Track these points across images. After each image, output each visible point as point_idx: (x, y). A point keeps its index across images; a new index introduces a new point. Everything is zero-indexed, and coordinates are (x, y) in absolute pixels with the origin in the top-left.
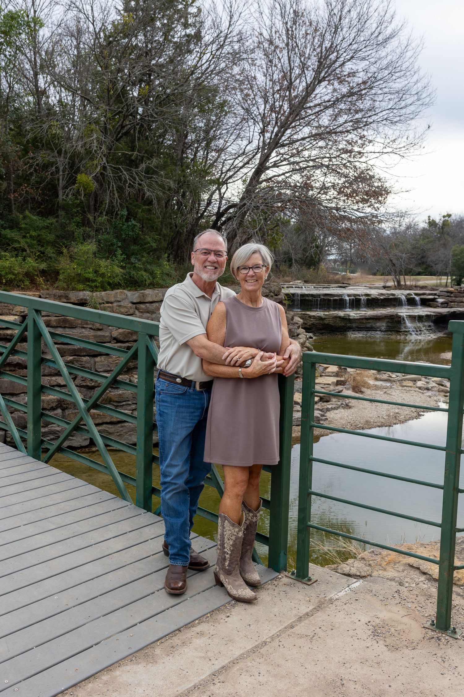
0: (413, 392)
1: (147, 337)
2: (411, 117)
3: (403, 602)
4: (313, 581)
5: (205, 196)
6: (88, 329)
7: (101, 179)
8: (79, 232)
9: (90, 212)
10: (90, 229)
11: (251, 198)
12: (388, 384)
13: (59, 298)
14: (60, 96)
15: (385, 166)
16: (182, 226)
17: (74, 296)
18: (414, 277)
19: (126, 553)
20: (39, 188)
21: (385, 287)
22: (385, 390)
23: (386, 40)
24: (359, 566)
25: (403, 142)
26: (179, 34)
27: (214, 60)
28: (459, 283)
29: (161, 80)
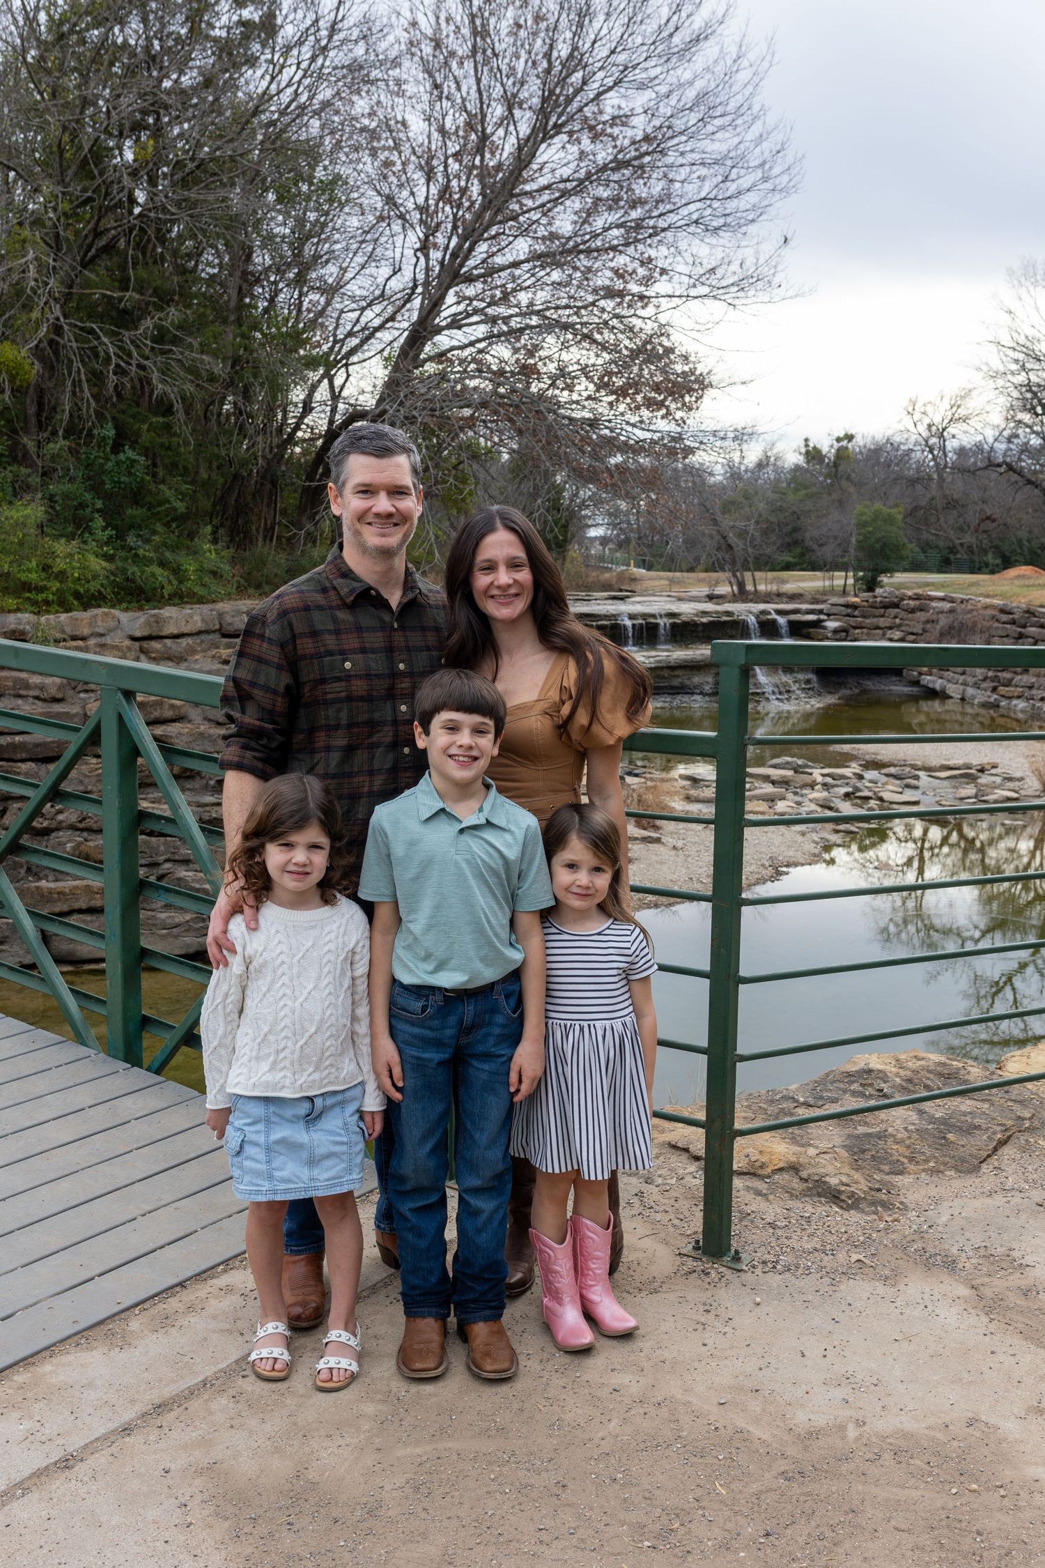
1: (120, 695)
2: (750, 218)
5: (298, 395)
6: (31, 700)
7: (49, 354)
8: (3, 477)
9: (26, 431)
10: (28, 471)
11: (399, 397)
15: (694, 326)
16: (244, 463)
18: (775, 574)
21: (711, 598)
23: (692, 45)
25: (731, 274)
26: (224, 19)
27: (307, 81)
28: (871, 585)
29: (186, 126)
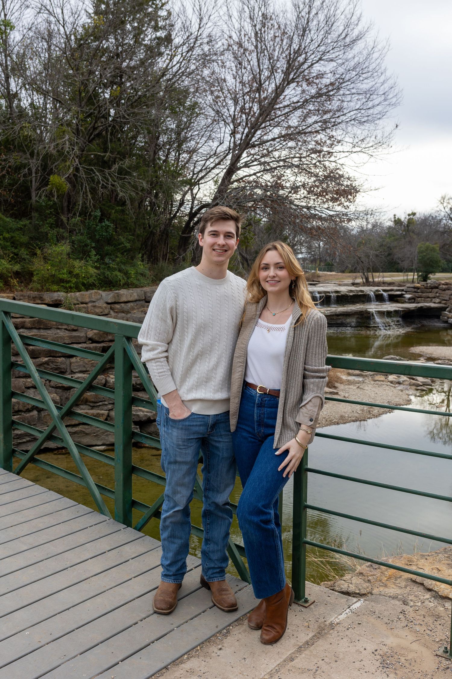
0: (385, 386)
1: (124, 339)
2: (378, 117)
3: (410, 625)
4: (310, 602)
5: (178, 197)
6: (63, 330)
7: (74, 180)
8: (52, 233)
9: (63, 213)
10: (63, 230)
11: (224, 197)
12: (361, 379)
13: (33, 299)
14: (32, 99)
15: (354, 164)
16: (155, 226)
17: (48, 297)
18: (382, 274)
19: (105, 576)
20: (11, 190)
21: (353, 284)
22: (358, 385)
23: (354, 41)
24: (358, 582)
25: (371, 141)
26: (149, 37)
27: (184, 62)
28: (425, 279)
29: (133, 82)
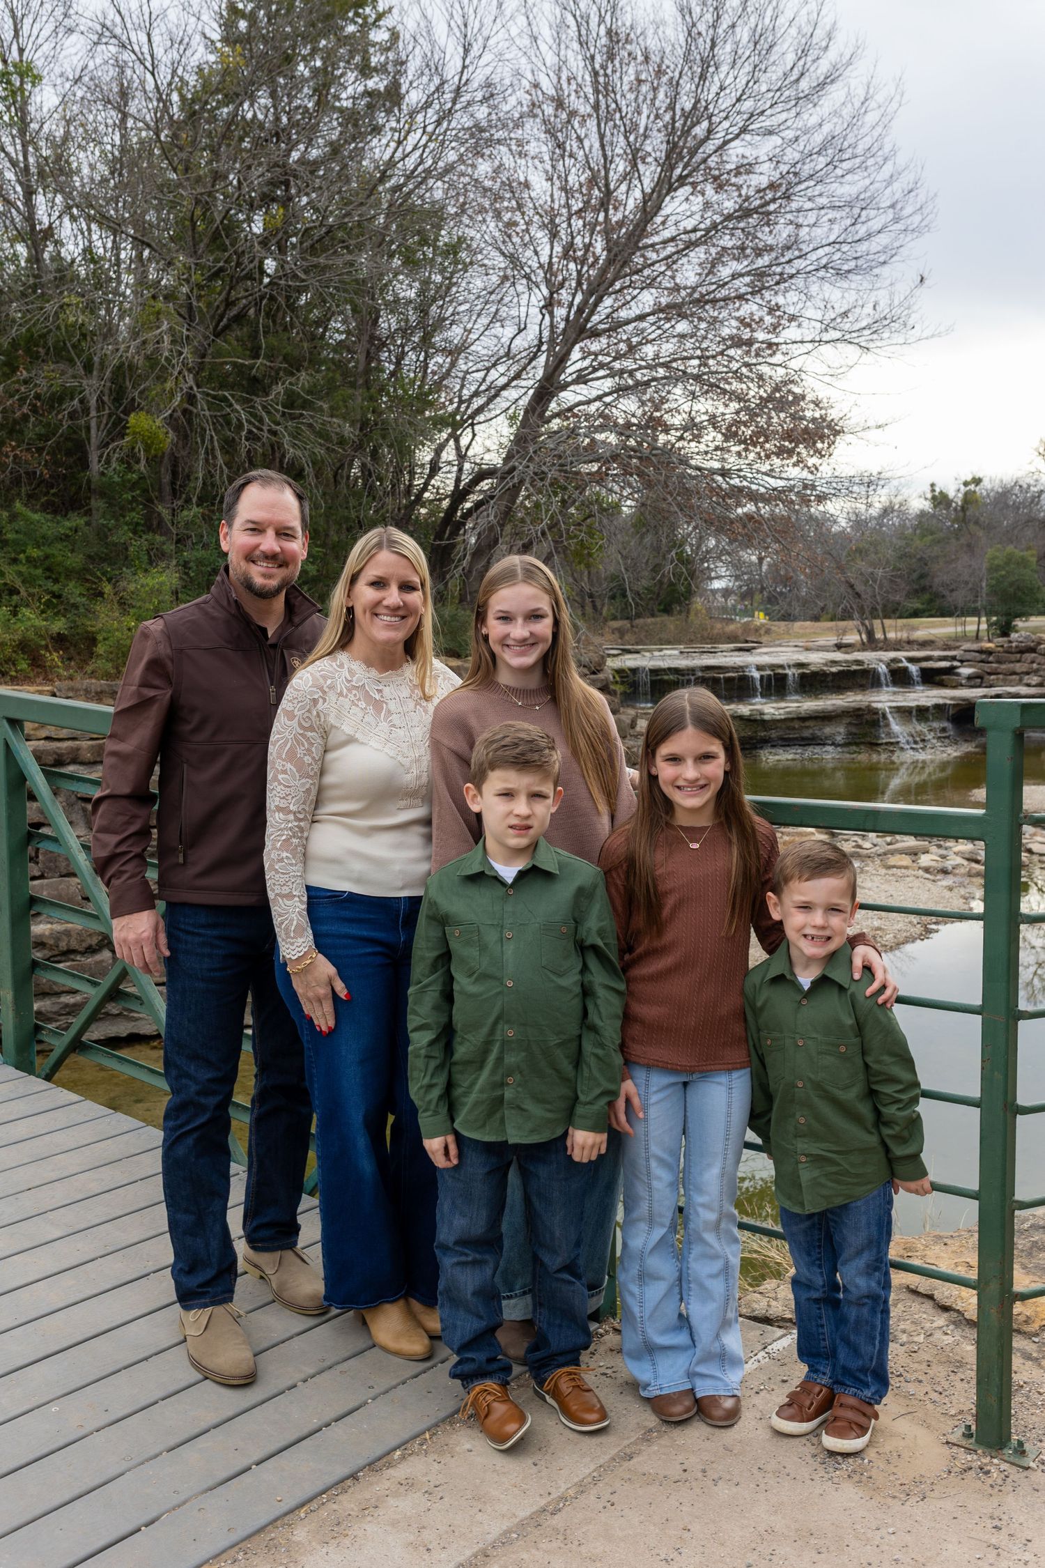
0: (911, 879)
2: (881, 260)
5: (425, 456)
7: (183, 423)
8: (138, 545)
9: (161, 500)
10: (163, 538)
11: (528, 453)
13: (97, 697)
14: (88, 241)
15: (827, 371)
18: (904, 621)
20: (43, 448)
21: (839, 647)
23: (820, 87)
25: (865, 316)
26: (350, 90)
27: (432, 145)
28: (1005, 630)
29: (314, 195)
